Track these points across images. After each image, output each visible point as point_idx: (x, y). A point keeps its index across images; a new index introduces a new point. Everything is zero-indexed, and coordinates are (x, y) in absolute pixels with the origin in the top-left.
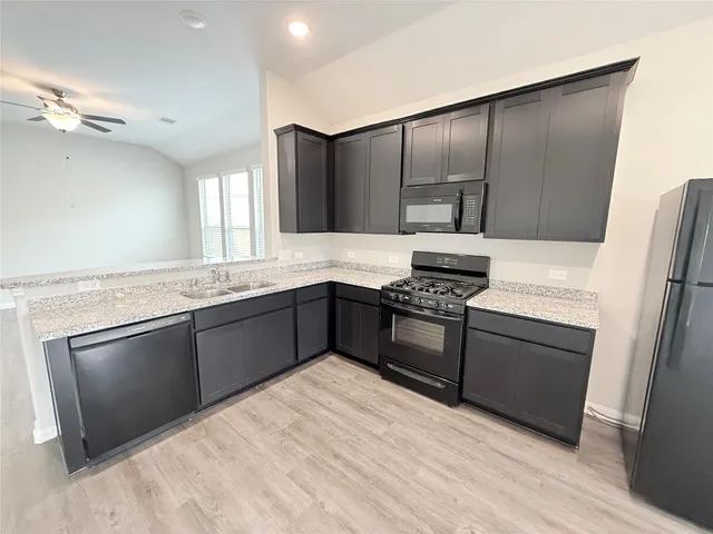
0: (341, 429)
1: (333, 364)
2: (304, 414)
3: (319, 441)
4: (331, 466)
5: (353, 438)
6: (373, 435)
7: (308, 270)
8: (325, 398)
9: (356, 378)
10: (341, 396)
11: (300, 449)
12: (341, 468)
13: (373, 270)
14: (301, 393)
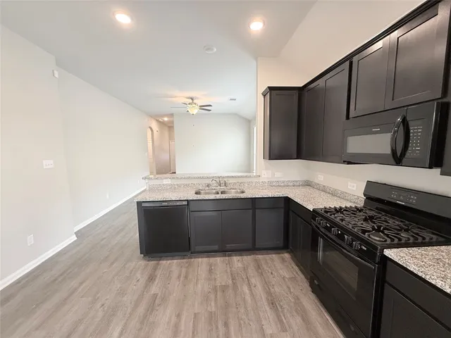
0: (246, 308)
1: (283, 260)
2: (234, 284)
3: (227, 306)
4: (217, 328)
5: (247, 321)
6: (262, 329)
7: (284, 186)
8: (255, 281)
9: (291, 279)
10: (267, 285)
11: (213, 304)
12: (221, 334)
13: (334, 194)
14: (245, 269)
